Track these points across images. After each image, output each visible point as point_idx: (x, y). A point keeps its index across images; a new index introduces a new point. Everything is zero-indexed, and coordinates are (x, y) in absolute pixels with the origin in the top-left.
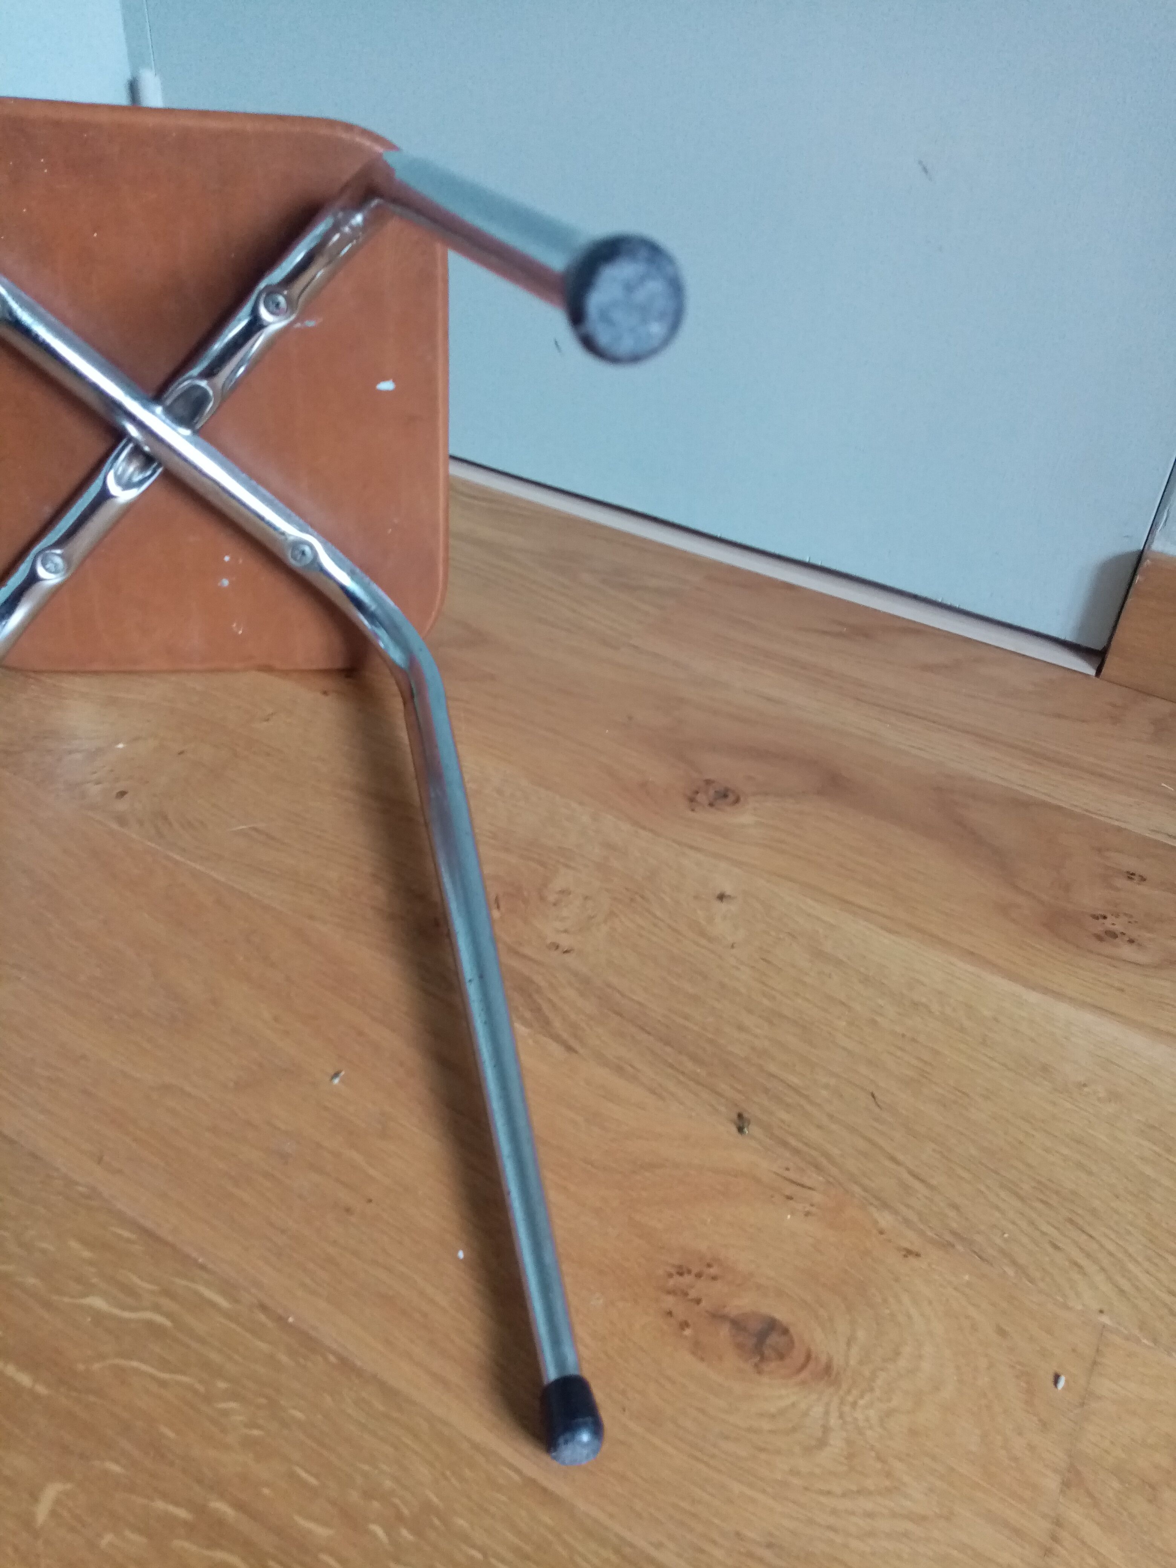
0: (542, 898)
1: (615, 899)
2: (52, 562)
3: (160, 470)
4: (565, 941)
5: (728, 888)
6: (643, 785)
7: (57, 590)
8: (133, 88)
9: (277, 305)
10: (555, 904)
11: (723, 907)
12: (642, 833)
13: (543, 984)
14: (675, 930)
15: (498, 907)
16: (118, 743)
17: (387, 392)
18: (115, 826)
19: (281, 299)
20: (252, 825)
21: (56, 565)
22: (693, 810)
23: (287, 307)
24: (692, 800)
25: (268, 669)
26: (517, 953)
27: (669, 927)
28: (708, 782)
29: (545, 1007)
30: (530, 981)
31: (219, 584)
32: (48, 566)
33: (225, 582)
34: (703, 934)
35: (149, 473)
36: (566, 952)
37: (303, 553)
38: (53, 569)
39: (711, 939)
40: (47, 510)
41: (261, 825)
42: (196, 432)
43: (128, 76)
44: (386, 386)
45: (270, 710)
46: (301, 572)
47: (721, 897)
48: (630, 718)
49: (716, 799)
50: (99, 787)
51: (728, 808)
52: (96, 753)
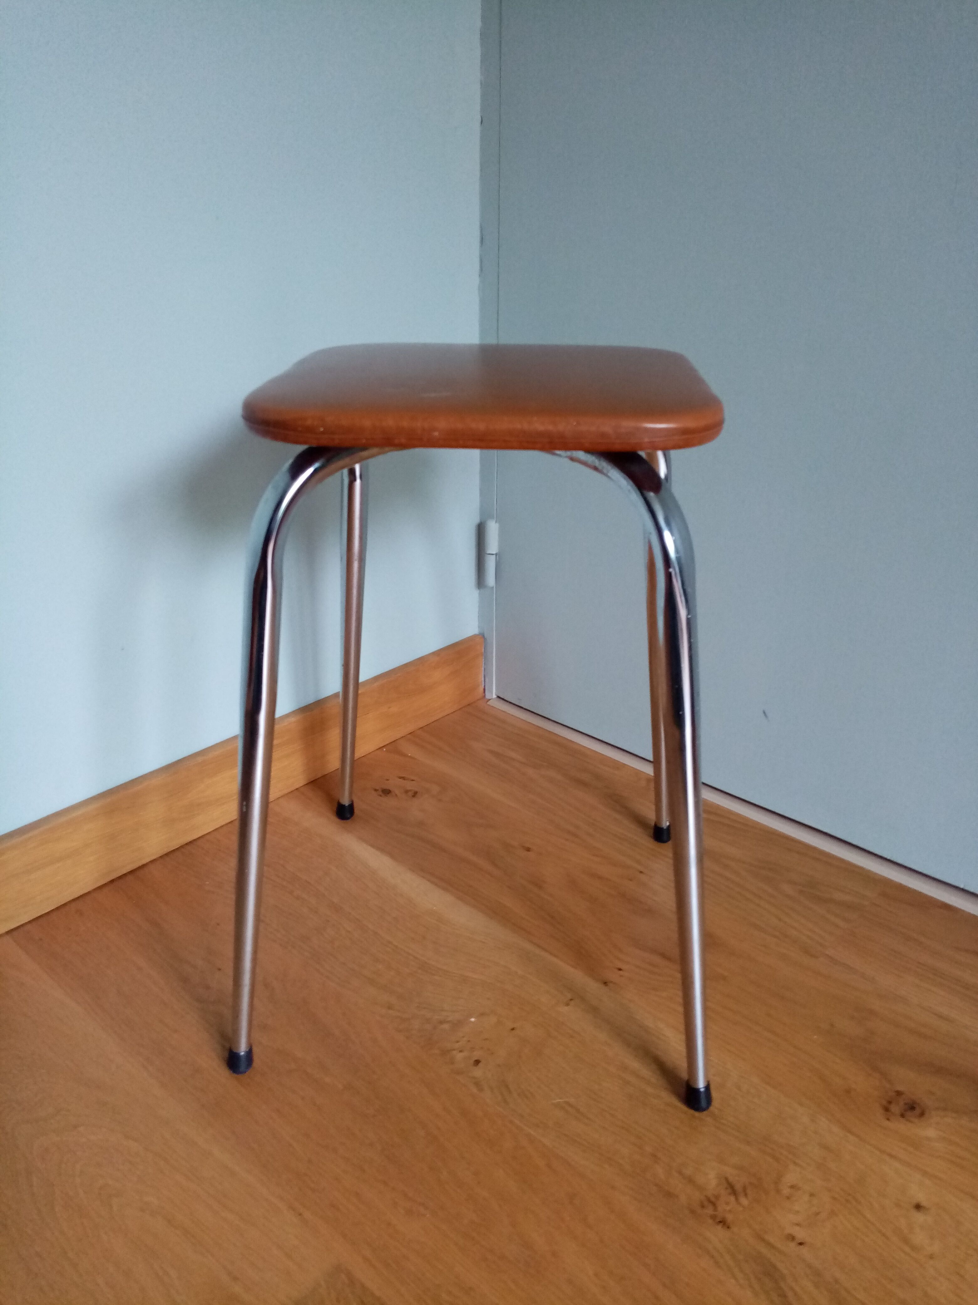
0: (778, 1191)
1: (834, 1199)
4: (800, 1234)
5: (921, 1198)
6: (848, 1091)
10: (788, 1198)
11: (919, 1217)
12: (851, 1138)
13: (785, 1272)
14: (884, 1235)
15: (746, 1195)
16: (471, 1017)
18: (475, 1090)
20: (567, 1100)
22: (888, 1119)
24: (887, 1109)
26: (763, 1240)
27: (880, 1231)
28: (899, 1093)
29: (790, 1294)
30: (774, 1267)
34: (906, 1241)
36: (801, 1244)
39: (914, 1248)
41: (572, 1100)
45: (569, 996)
47: (918, 1207)
48: (832, 1025)
49: (905, 1111)
50: (461, 1055)
51: (916, 1120)
52: (457, 1025)
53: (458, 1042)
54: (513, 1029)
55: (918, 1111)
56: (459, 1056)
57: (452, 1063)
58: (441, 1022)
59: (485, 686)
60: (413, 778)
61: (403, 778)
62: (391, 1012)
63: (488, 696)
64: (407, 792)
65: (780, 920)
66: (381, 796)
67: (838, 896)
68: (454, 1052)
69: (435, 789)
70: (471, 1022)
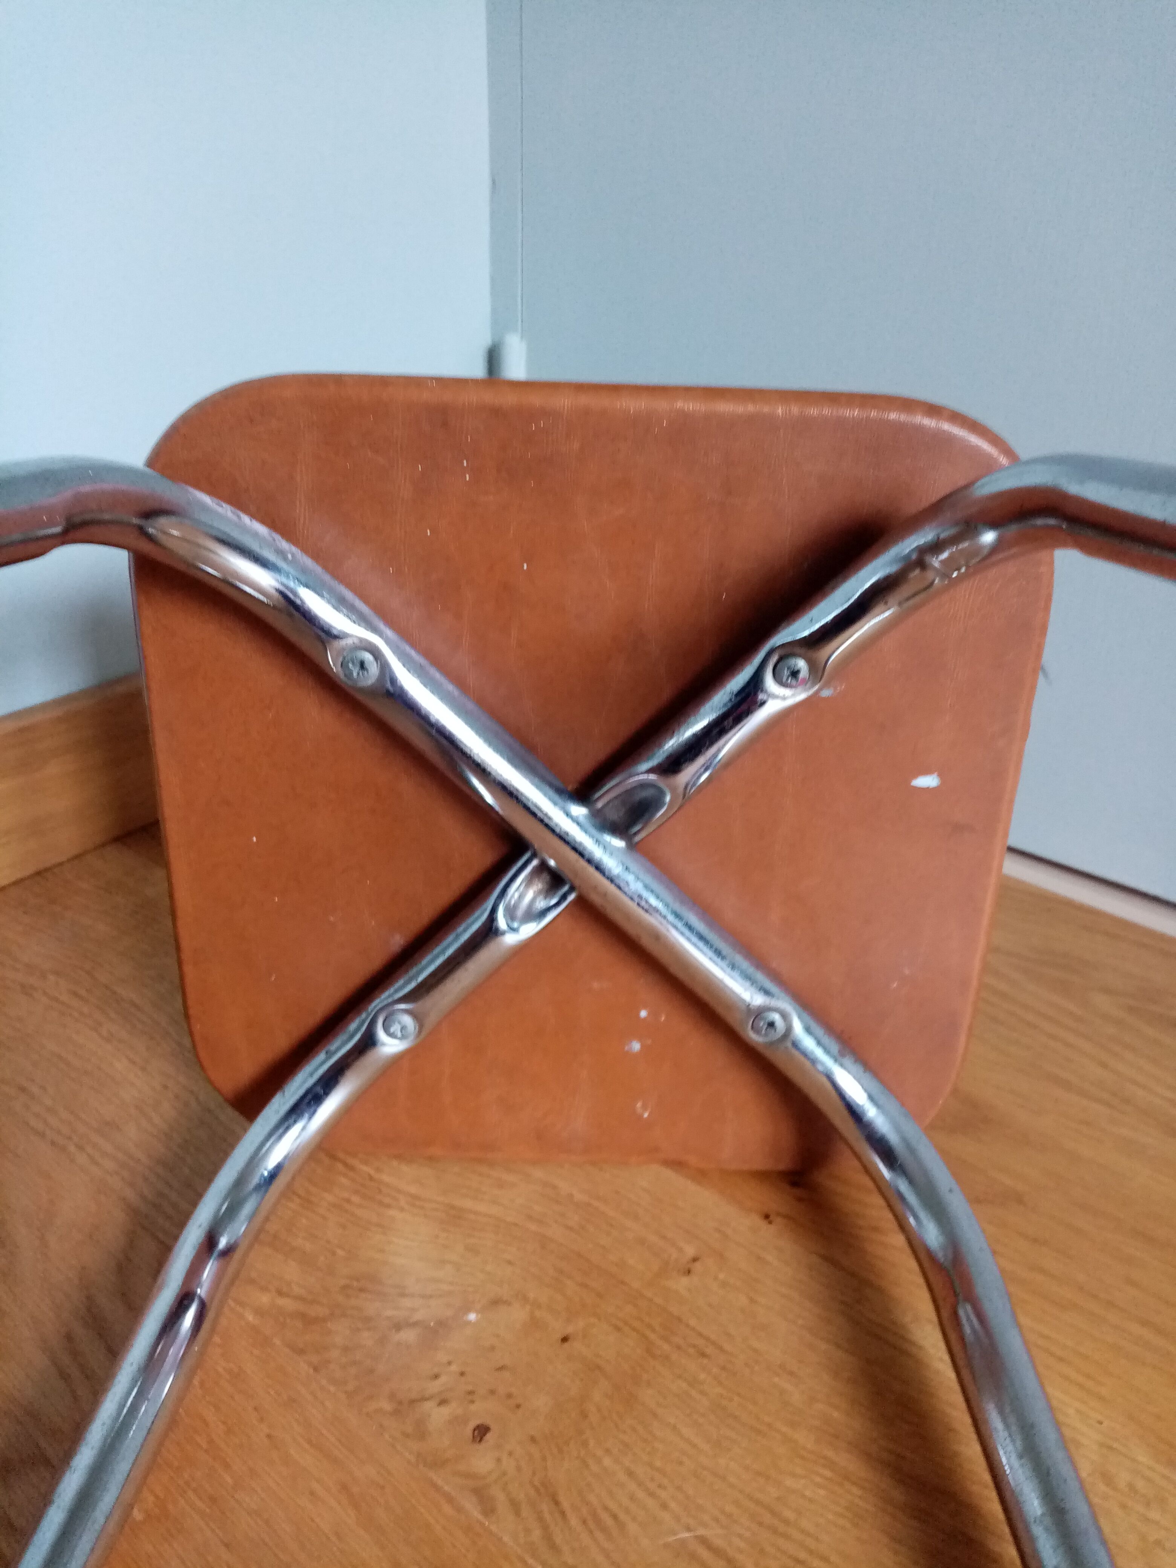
2: (399, 1023)
3: (572, 897)
7: (398, 1059)
8: (493, 357)
9: (795, 674)
16: (468, 1310)
17: (927, 790)
18: (474, 1511)
19: (801, 664)
21: (403, 1028)
23: (809, 676)
25: (677, 1165)
31: (626, 1048)
32: (392, 1030)
33: (636, 1046)
35: (554, 901)
37: (771, 1025)
38: (399, 1034)
40: (398, 941)
42: (632, 846)
43: (484, 341)
44: (928, 781)
45: (690, 1251)
46: (761, 1049)
50: (445, 1412)
52: (435, 1331)
53: (435, 1377)
54: (565, 1339)
56: (438, 1416)
57: (421, 1434)
58: (399, 1326)
62: (280, 1301)
68: (429, 1405)
70: (469, 1322)
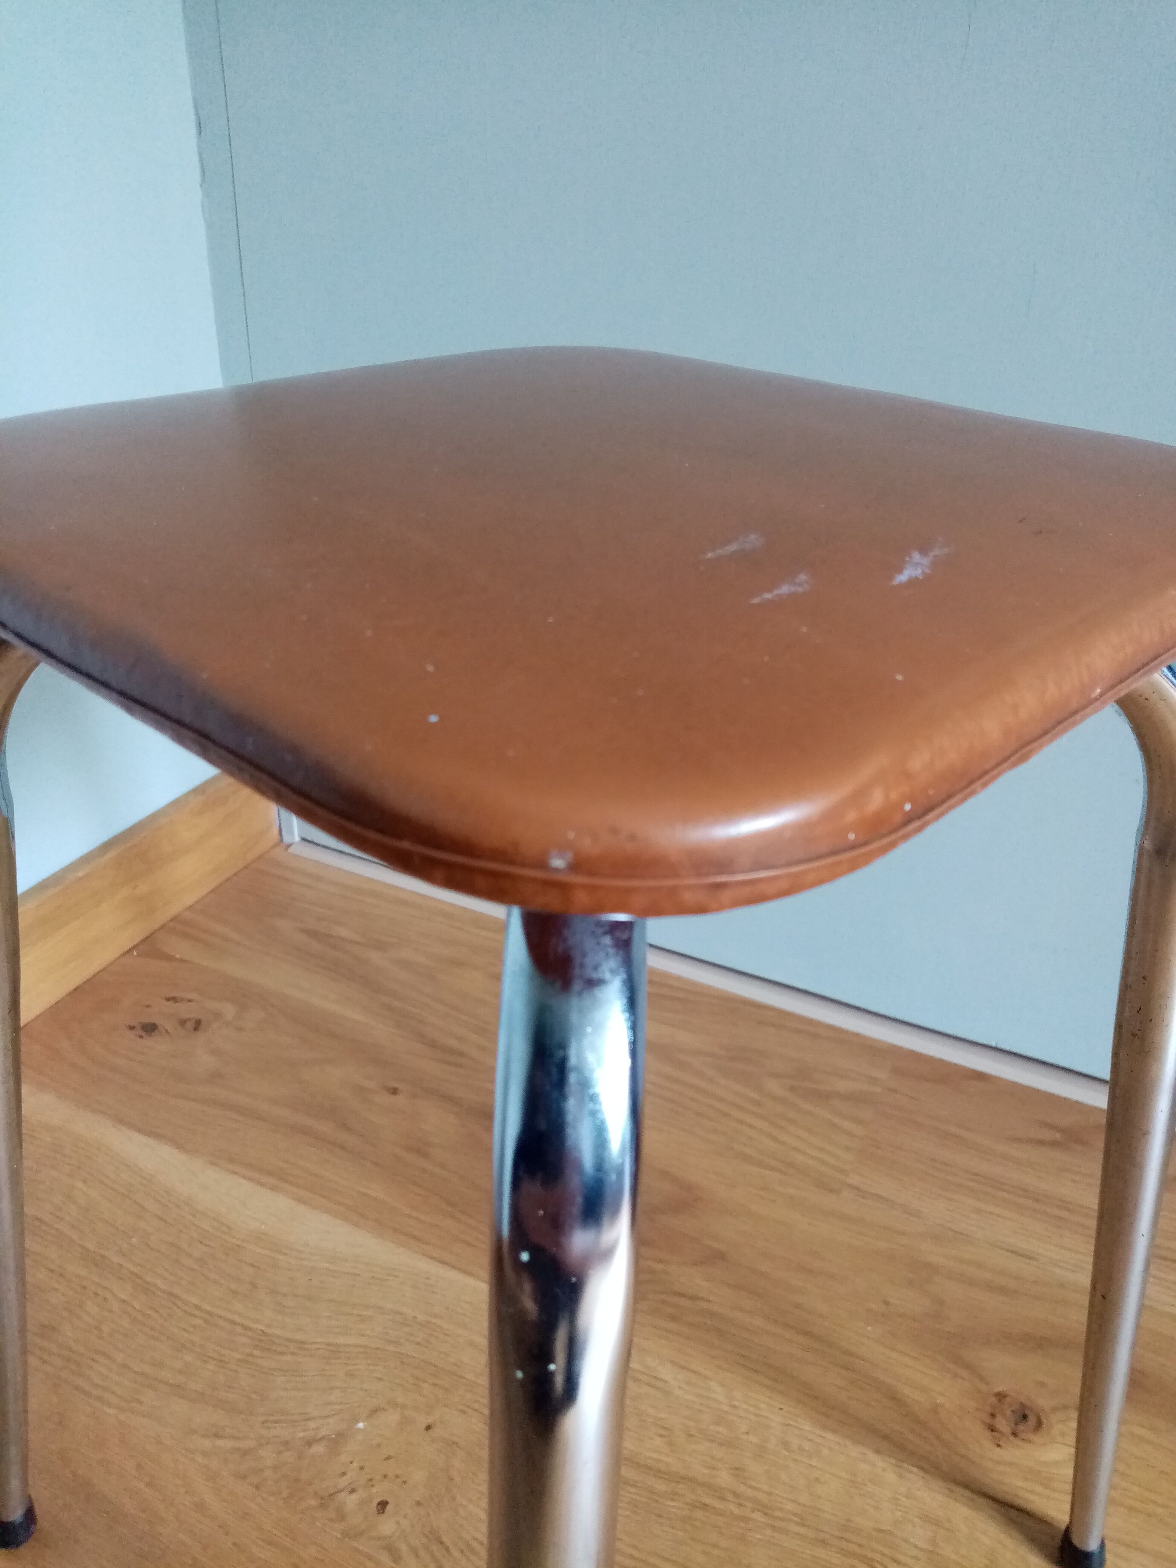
16: (357, 1421)
22: (999, 1445)
24: (992, 1429)
28: (1000, 1397)
48: (886, 1303)
49: (1016, 1424)
50: (354, 1496)
51: (1031, 1436)
52: (336, 1441)
53: (344, 1474)
54: (428, 1428)
55: (1032, 1421)
56: (351, 1501)
57: (341, 1517)
58: (310, 1443)
59: (280, 825)
60: (189, 996)
61: (174, 999)
62: (220, 1443)
63: (287, 839)
64: (183, 1023)
65: (775, 1139)
66: (141, 1037)
67: (842, 1086)
68: (341, 1497)
69: (229, 1010)
70: (360, 1429)
